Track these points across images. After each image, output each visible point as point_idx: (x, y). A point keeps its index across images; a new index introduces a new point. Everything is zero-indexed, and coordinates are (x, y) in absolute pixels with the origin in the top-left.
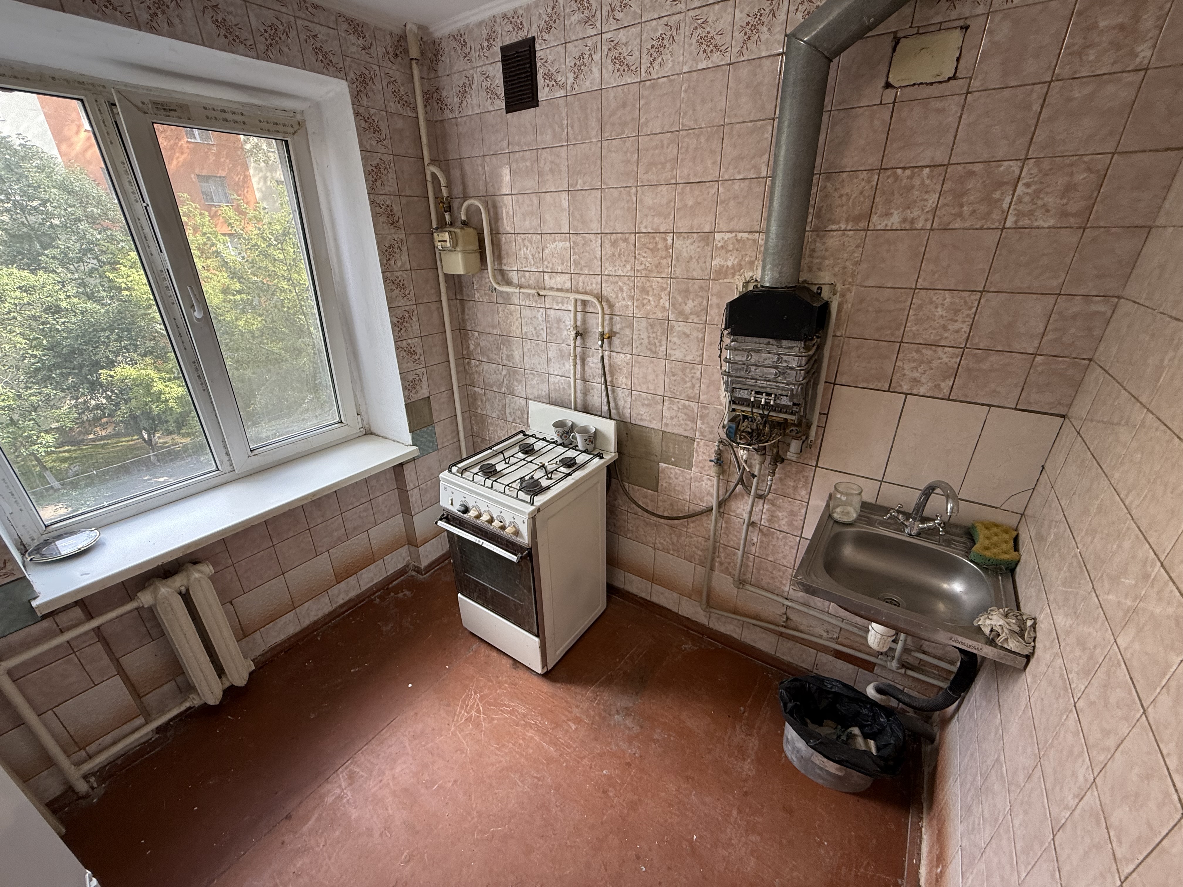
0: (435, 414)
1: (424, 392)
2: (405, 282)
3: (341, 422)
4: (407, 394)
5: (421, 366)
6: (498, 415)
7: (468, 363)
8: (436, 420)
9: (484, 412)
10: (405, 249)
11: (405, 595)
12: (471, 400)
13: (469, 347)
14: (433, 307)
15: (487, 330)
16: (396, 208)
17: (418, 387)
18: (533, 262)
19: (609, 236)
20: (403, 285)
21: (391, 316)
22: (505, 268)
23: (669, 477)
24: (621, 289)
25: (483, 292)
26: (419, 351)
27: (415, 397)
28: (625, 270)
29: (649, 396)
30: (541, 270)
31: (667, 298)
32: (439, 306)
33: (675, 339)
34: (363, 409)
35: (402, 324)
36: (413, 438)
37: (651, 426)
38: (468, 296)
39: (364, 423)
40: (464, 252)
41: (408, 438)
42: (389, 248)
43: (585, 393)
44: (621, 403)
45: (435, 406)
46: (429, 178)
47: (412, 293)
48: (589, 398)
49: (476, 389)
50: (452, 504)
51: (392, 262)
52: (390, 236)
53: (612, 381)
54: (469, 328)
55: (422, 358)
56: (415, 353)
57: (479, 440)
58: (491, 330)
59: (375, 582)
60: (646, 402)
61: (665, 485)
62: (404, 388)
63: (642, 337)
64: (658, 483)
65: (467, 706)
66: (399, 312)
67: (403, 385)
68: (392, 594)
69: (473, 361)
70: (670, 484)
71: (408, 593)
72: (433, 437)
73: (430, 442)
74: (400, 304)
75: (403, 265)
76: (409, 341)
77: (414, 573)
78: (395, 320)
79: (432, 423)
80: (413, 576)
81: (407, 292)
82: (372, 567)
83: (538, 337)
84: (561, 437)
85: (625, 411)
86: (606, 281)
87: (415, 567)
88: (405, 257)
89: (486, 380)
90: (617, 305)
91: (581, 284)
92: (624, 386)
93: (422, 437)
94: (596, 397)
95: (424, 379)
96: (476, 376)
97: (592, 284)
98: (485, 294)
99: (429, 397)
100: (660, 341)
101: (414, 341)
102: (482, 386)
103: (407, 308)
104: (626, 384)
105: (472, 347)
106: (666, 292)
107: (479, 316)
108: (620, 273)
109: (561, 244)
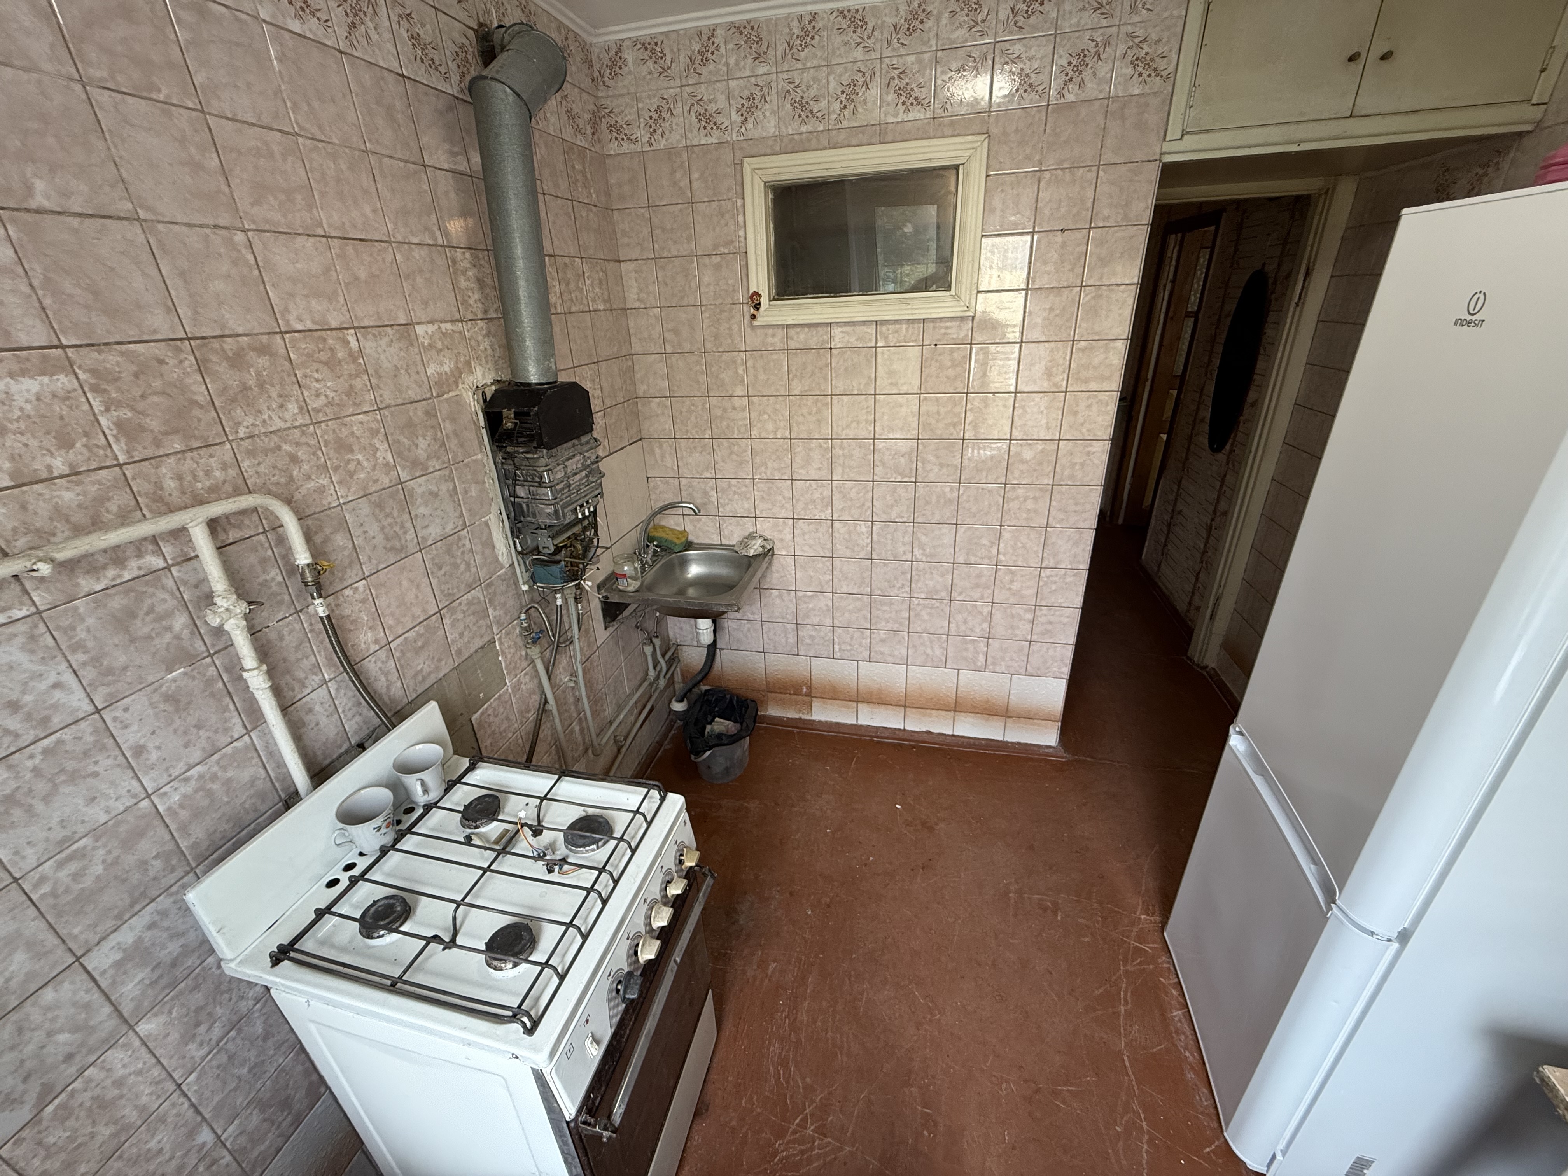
23: (490, 724)
28: (287, 415)
29: (420, 629)
31: (386, 446)
33: (422, 510)
37: (440, 674)
48: (309, 736)
60: (419, 644)
63: (371, 533)
70: (493, 732)
85: (392, 691)
90: (298, 497)
92: (373, 648)
94: (324, 721)
97: (207, 473)
100: (402, 527)
106: (381, 436)
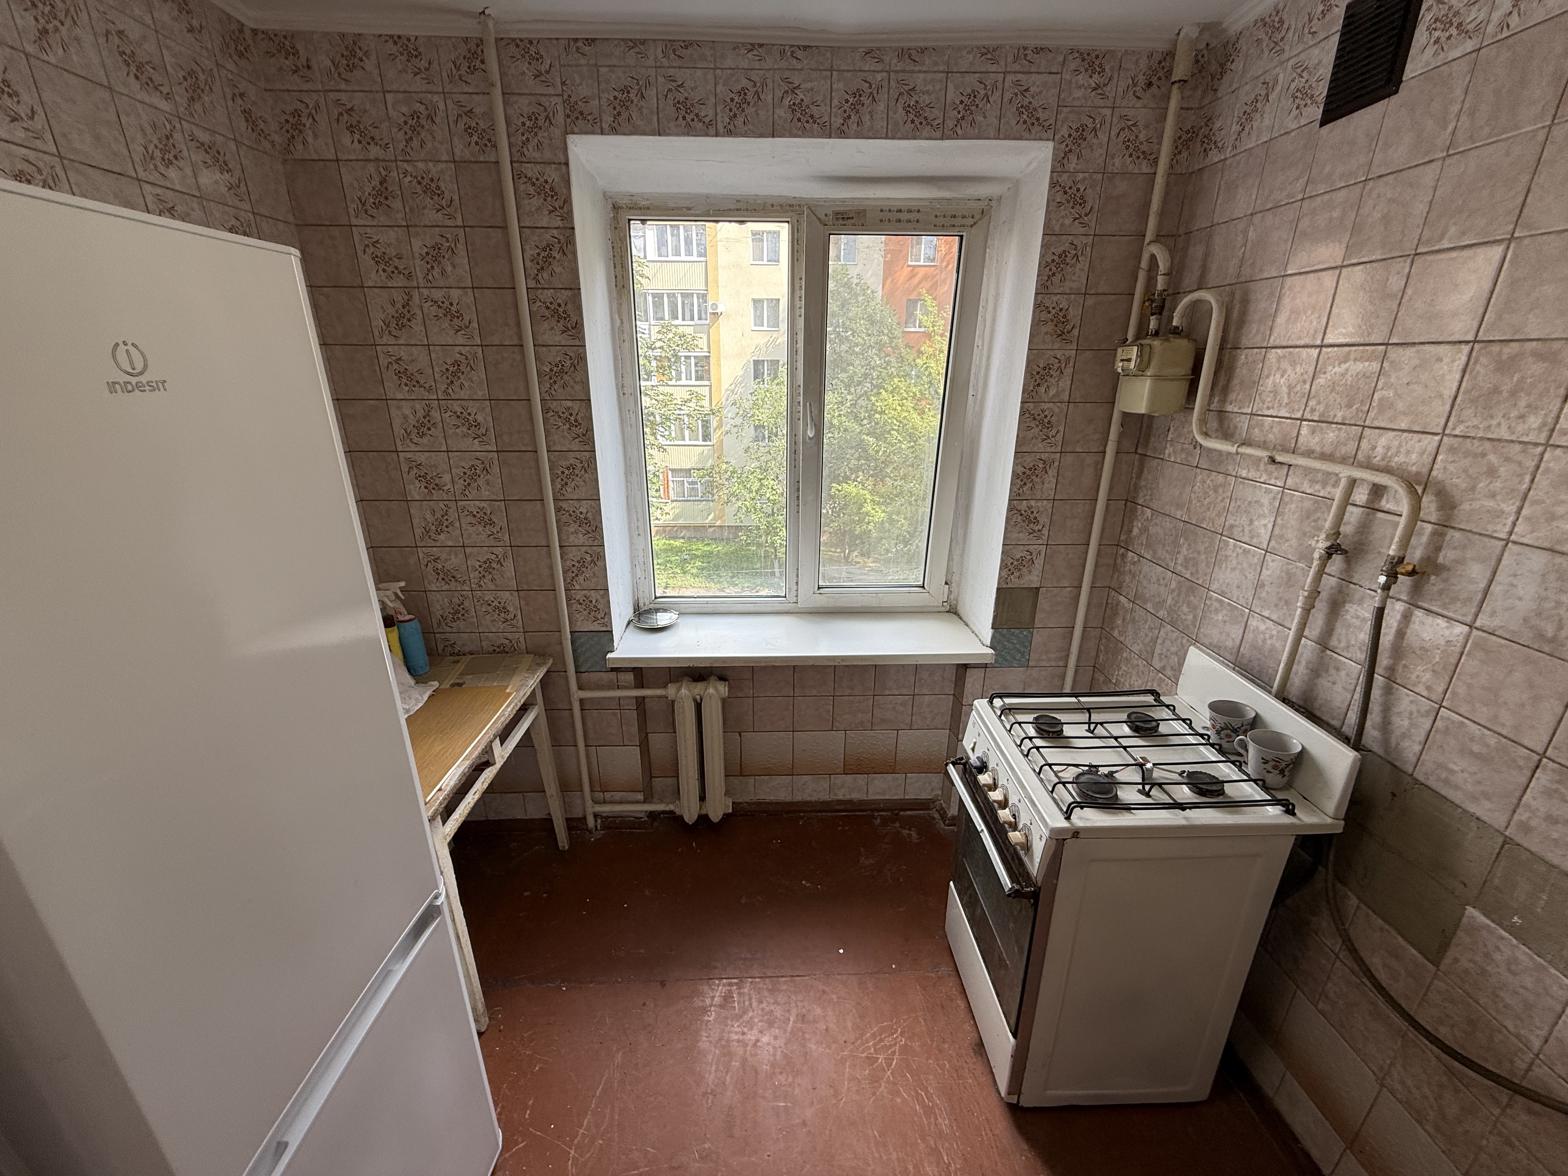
0: (1038, 616)
1: (1033, 579)
2: (1054, 419)
3: (923, 587)
4: (1004, 574)
5: (1040, 542)
6: (1140, 651)
7: (1123, 554)
8: (1037, 624)
9: (1122, 639)
10: (1069, 371)
11: (910, 835)
12: (1109, 612)
13: (1131, 531)
14: (1090, 460)
15: (1167, 509)
16: (1074, 314)
17: (1025, 569)
18: (1286, 400)
19: (1495, 348)
20: (1049, 422)
21: (1015, 464)
22: (1229, 408)
23: (1487, 955)
24: (1492, 472)
25: (1179, 447)
26: (1044, 519)
27: (1015, 582)
28: (1520, 428)
29: (1492, 740)
30: (1299, 415)
32: (1100, 459)
34: (955, 578)
35: (1029, 477)
36: (993, 637)
37: (1472, 808)
38: (1155, 449)
39: (952, 597)
40: (1158, 378)
41: (987, 634)
42: (1044, 368)
43: (1318, 670)
44: (1401, 723)
45: (1043, 603)
46: (1144, 264)
47: (1060, 437)
48: (1323, 683)
49: (1122, 598)
50: (973, 749)
51: (1042, 389)
52: (1051, 353)
53: (1392, 669)
54: (1141, 501)
55: (1045, 531)
56: (1036, 521)
57: (1101, 679)
58: (1173, 511)
59: (887, 797)
60: (1476, 748)
61: (1465, 963)
62: (1003, 566)
63: (1521, 593)
64: (1444, 947)
65: (881, 1040)
66: (1029, 460)
67: (1002, 560)
68: (897, 824)
69: (1130, 554)
70: (1483, 972)
71: (914, 834)
72: (1026, 647)
73: (1019, 651)
74: (1036, 449)
75: (1057, 395)
76: (1033, 503)
77: (937, 816)
78: (1020, 470)
79: (1030, 626)
80: (934, 818)
81: (1054, 432)
82: (890, 777)
83: (1252, 538)
84: (1218, 733)
85: (1405, 744)
86: (1452, 450)
87: (942, 809)
88: (1065, 383)
89: (1140, 588)
90: (1466, 506)
91: (1380, 450)
92: (1420, 689)
93: (1009, 641)
94: (1338, 688)
95: (1039, 562)
96: (1128, 579)
97: (1408, 452)
98: (1183, 450)
99: (1038, 589)
101: (1040, 504)
102: (1131, 596)
103: (1043, 456)
104: (1429, 688)
105: (1136, 531)
107: (1161, 485)
108: (1504, 434)
109: (1359, 366)
